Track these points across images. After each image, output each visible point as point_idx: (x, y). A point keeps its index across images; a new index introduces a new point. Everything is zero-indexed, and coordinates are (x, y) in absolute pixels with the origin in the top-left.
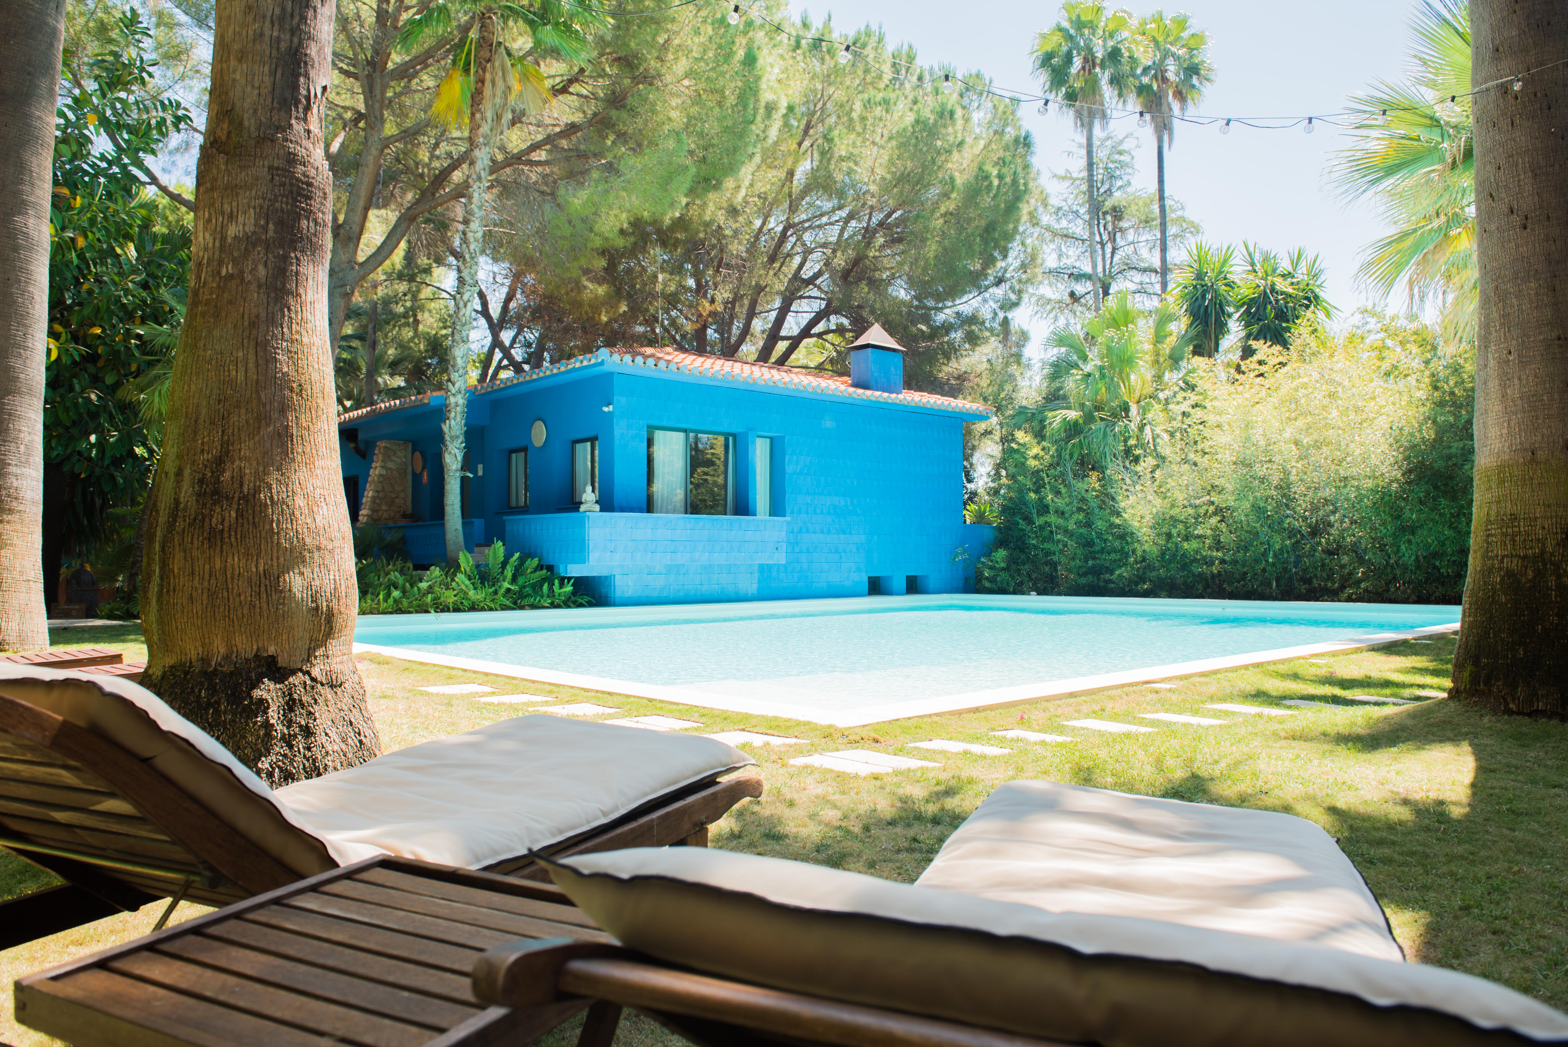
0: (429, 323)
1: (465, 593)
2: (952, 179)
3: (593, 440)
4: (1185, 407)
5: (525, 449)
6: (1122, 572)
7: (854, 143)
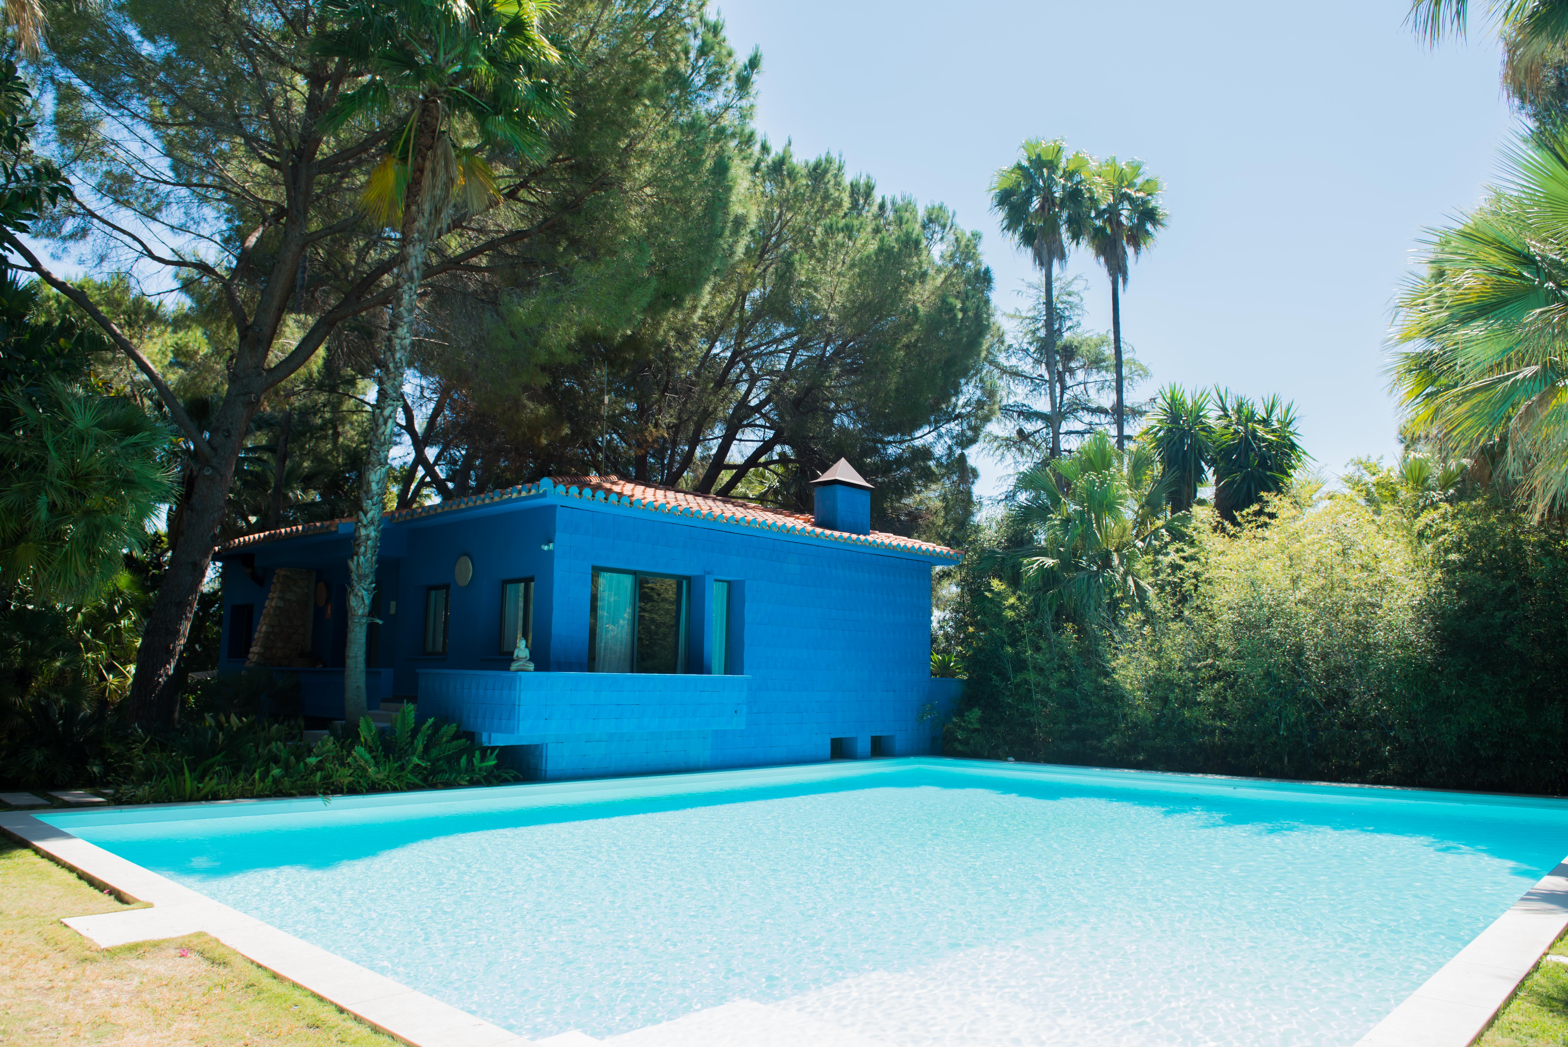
0: (350, 434)
1: (364, 770)
2: (916, 309)
3: (527, 581)
4: (1173, 557)
5: (447, 587)
6: (1114, 739)
7: (814, 269)
